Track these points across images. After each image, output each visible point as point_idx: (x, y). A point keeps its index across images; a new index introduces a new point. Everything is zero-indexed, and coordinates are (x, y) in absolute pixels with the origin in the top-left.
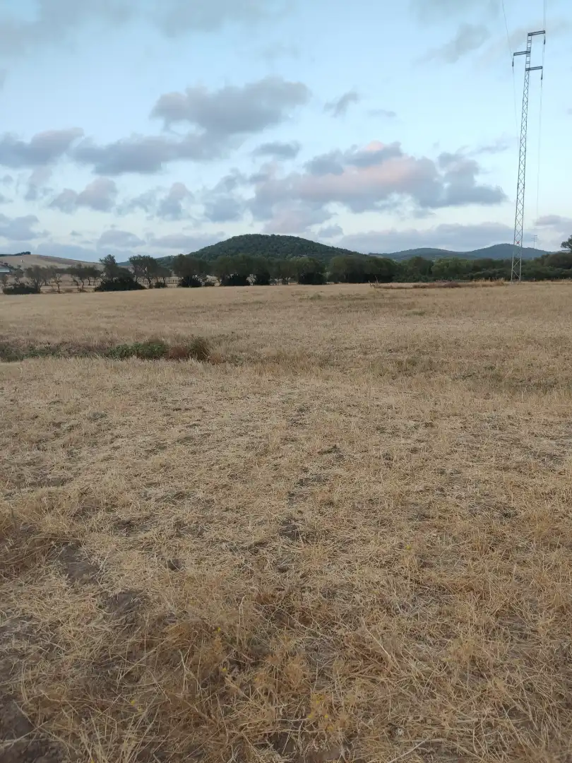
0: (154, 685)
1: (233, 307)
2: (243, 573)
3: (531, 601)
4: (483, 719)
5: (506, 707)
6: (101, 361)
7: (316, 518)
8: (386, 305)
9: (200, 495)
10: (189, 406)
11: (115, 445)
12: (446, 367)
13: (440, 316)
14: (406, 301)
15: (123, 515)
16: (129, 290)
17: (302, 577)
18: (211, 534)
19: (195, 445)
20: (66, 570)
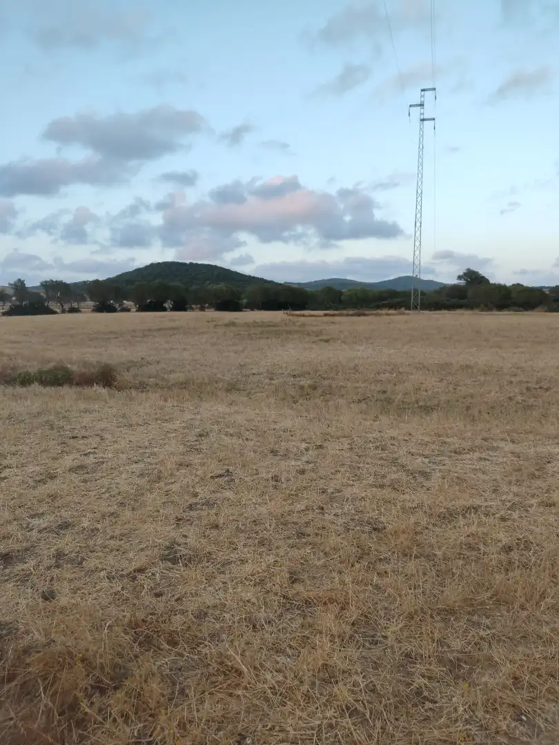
0: (11, 719)
1: (147, 333)
2: (118, 600)
3: (386, 609)
4: (325, 721)
5: (348, 708)
7: (199, 542)
8: (296, 332)
9: (86, 524)
10: (86, 434)
11: (2, 476)
12: (343, 392)
13: (344, 342)
14: (315, 329)
15: (3, 547)
16: (39, 314)
17: (177, 600)
18: (91, 563)
19: (88, 473)
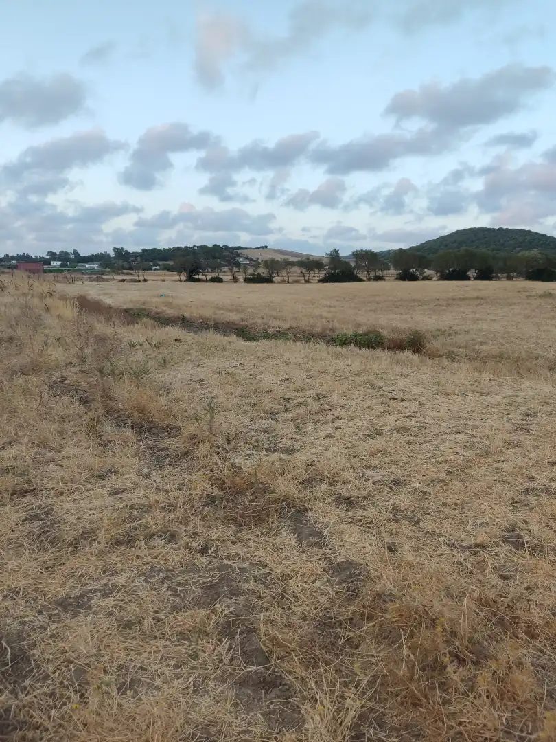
0: (373, 656)
2: (462, 571)
6: (322, 346)
7: (544, 532)
9: (416, 485)
10: (405, 397)
11: (336, 425)
15: (345, 491)
16: (349, 282)
17: (528, 588)
18: (428, 525)
19: (411, 435)
20: (295, 530)
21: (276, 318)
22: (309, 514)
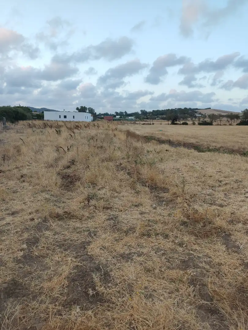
11: (247, 196)
20: (225, 243)
21: (214, 142)
22: (232, 237)
